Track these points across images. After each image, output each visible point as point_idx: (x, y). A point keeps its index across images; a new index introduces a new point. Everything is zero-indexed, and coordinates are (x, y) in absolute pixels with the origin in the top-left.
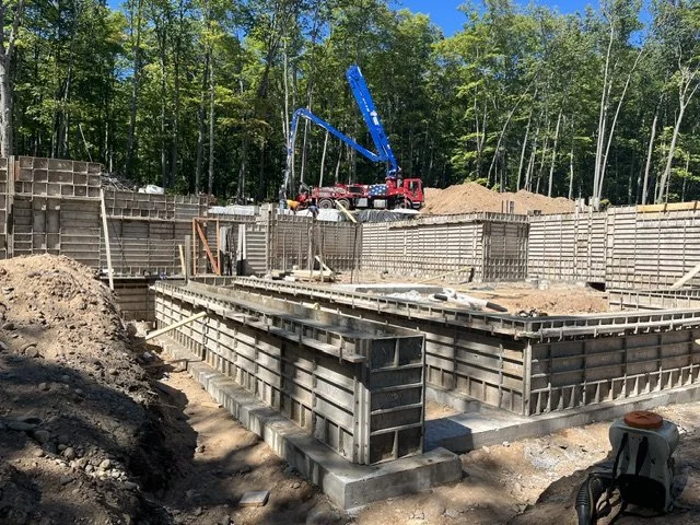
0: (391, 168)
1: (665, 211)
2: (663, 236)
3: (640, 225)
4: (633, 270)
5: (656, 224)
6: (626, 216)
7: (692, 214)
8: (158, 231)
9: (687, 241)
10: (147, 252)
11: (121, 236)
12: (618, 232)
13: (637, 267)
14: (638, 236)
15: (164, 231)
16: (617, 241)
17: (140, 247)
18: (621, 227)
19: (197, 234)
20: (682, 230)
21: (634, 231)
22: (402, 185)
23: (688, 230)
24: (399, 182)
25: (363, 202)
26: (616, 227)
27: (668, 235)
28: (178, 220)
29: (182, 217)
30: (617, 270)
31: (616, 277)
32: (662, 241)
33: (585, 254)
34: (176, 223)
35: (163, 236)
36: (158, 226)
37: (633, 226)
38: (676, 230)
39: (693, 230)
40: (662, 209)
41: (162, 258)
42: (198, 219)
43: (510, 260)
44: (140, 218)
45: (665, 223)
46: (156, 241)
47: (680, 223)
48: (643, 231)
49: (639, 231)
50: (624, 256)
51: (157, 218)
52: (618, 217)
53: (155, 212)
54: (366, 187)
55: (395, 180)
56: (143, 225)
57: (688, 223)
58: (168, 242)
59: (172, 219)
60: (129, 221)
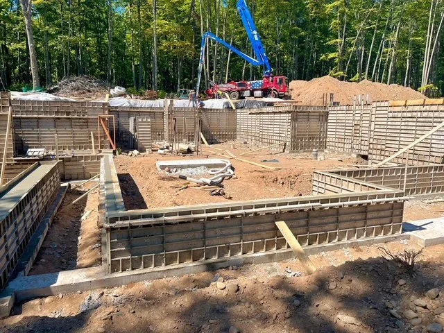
0: (266, 69)
1: (405, 106)
2: (403, 124)
3: (390, 115)
4: (383, 147)
5: (400, 115)
6: (383, 109)
7: (422, 108)
8: (77, 124)
9: (418, 128)
10: (72, 137)
11: (55, 127)
12: (378, 119)
13: (387, 145)
14: (389, 123)
15: (81, 124)
16: (376, 126)
17: (67, 134)
18: (380, 116)
19: (101, 125)
20: (415, 120)
21: (386, 119)
22: (272, 81)
23: (419, 119)
24: (271, 78)
25: (247, 93)
26: (377, 116)
27: (407, 123)
28: (90, 117)
29: (92, 115)
30: (375, 146)
31: (374, 152)
32: (403, 127)
33: (358, 135)
34: (89, 119)
35: (81, 127)
36: (78, 121)
37: (386, 116)
38: (411, 119)
39: (422, 120)
40: (404, 104)
41: (81, 140)
42: (102, 116)
43: (312, 138)
44: (65, 116)
45: (405, 114)
46: (77, 130)
47: (414, 114)
48: (392, 119)
49: (390, 119)
50: (380, 137)
51: (76, 116)
52: (378, 109)
53: (75, 112)
54: (249, 83)
55: (268, 77)
56: (68, 120)
57: (419, 114)
58: (85, 131)
59: (86, 117)
60: (59, 118)
